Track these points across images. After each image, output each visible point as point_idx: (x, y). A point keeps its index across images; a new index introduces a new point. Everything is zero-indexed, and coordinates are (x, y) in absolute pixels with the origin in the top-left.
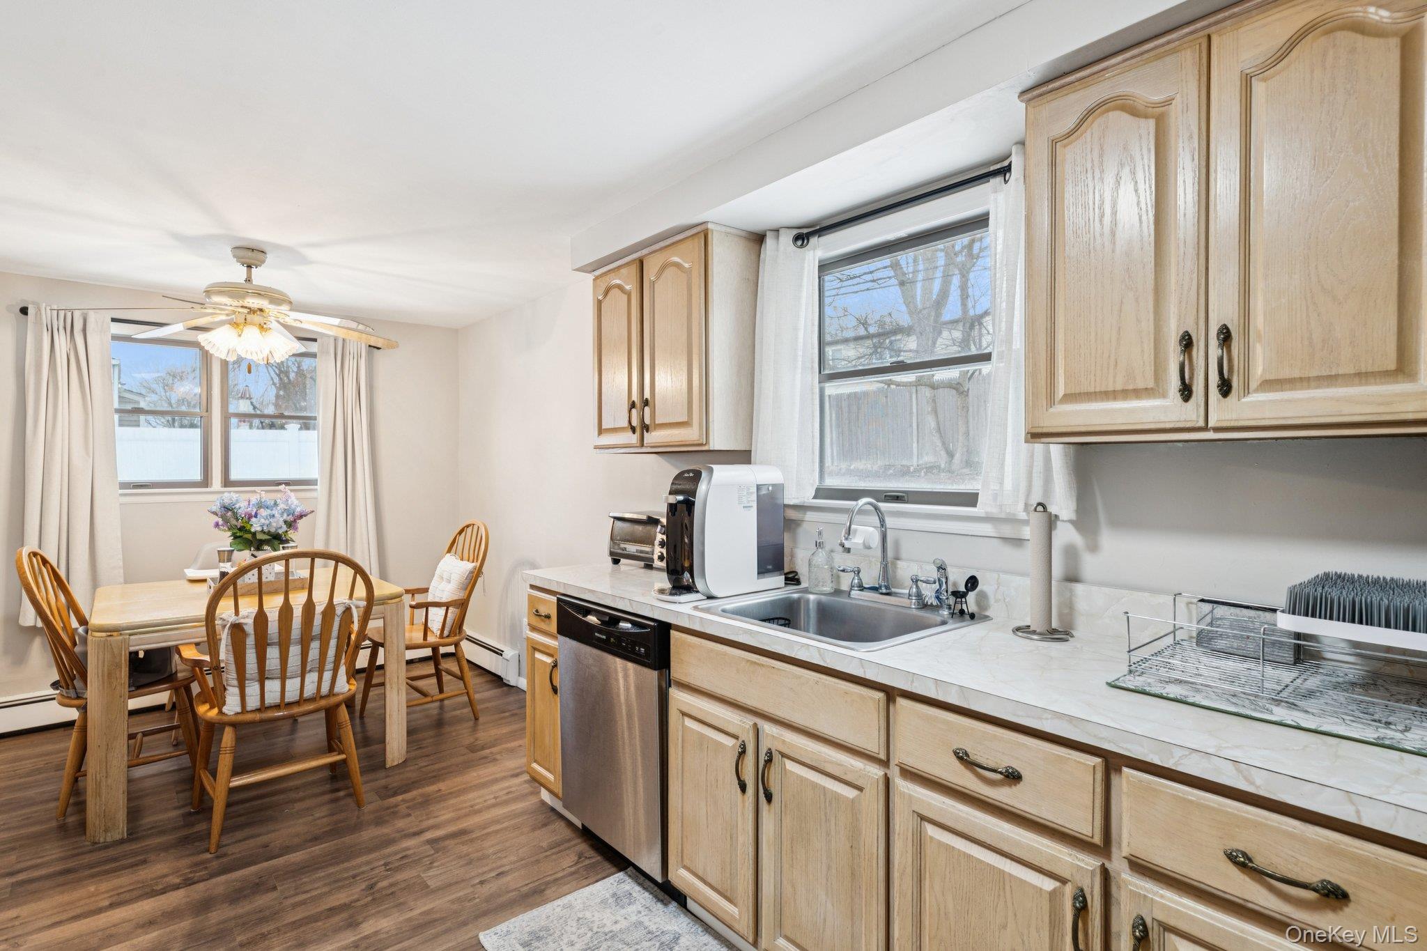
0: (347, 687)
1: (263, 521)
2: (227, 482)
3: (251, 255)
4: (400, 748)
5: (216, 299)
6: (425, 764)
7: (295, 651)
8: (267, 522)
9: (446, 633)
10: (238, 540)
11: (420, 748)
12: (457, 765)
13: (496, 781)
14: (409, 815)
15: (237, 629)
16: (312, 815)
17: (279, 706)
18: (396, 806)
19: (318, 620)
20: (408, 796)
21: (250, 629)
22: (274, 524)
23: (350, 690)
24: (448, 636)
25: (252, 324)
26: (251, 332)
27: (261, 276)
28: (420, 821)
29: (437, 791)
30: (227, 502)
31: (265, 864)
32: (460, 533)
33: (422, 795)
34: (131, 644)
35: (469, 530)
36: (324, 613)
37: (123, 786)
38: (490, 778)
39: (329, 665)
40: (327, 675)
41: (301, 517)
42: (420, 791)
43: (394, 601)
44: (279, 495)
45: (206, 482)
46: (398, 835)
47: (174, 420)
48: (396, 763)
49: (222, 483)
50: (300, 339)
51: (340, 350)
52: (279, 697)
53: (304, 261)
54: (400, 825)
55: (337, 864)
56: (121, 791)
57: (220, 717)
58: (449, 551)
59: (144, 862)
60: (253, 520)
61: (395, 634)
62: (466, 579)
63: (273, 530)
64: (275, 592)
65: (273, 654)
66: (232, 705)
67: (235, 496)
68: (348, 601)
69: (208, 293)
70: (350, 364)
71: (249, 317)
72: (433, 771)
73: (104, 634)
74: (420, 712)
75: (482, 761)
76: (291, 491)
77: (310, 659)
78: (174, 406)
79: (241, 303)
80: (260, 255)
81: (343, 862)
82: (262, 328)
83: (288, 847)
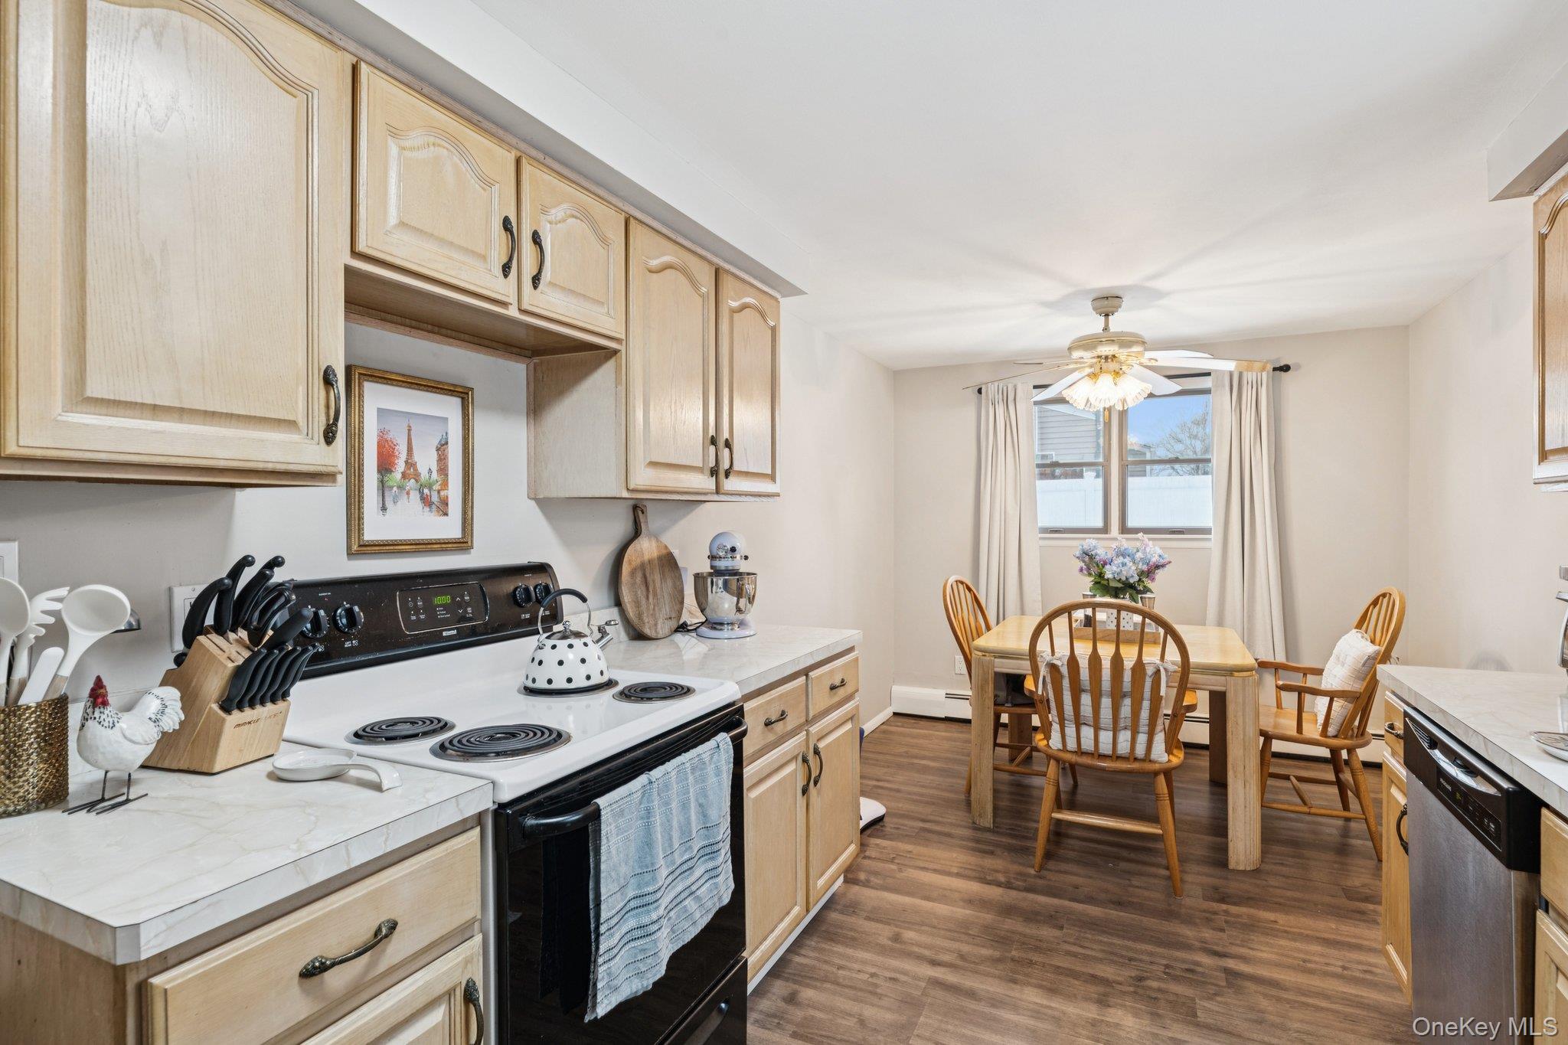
0: (1165, 758)
1: (1114, 568)
2: (1124, 529)
3: (1107, 303)
4: (1248, 852)
5: (1076, 354)
6: (1277, 884)
7: (1106, 702)
8: (1118, 570)
9: (1331, 731)
10: (1097, 586)
11: (1282, 864)
12: (1316, 905)
13: (1358, 948)
14: (1222, 930)
15: (1053, 668)
16: (1129, 880)
17: (1093, 754)
18: (1215, 913)
19: (1127, 677)
20: (1233, 909)
21: (1064, 670)
22: (1124, 573)
23: (1169, 761)
24: (1335, 737)
25: (1108, 372)
26: (1106, 380)
27: (1119, 322)
28: (1230, 943)
29: (1272, 921)
30: (1086, 547)
31: (1066, 903)
32: (1375, 603)
33: (1250, 917)
34: (995, 665)
35: (1386, 600)
36: (1133, 669)
37: (990, 785)
38: (1354, 941)
39: (1144, 727)
40: (1142, 739)
41: (1158, 567)
42: (1252, 911)
43: (1242, 674)
44: (1138, 544)
45: (1105, 529)
46: (1197, 944)
47: (1198, 467)
48: (1241, 868)
49: (1119, 529)
50: (1170, 377)
51: (1236, 384)
52: (1093, 745)
53: (1159, 295)
54: (1207, 935)
55: (1124, 938)
56: (989, 788)
57: (1046, 749)
58: (1359, 626)
59: (992, 853)
60: (1108, 567)
61: (1240, 713)
62: (1364, 665)
63: (1124, 579)
64: (1130, 642)
65: (1086, 700)
66: (1055, 742)
67: (1094, 542)
68: (1158, 662)
69: (1070, 349)
70: (1248, 395)
71: (1105, 366)
72: (1282, 897)
73: (980, 654)
74: (1308, 823)
75: (1358, 916)
76: (1149, 539)
77: (1122, 715)
78: (1199, 454)
79: (1096, 353)
80: (1116, 301)
81: (1129, 939)
82: (1117, 373)
83: (1093, 898)
